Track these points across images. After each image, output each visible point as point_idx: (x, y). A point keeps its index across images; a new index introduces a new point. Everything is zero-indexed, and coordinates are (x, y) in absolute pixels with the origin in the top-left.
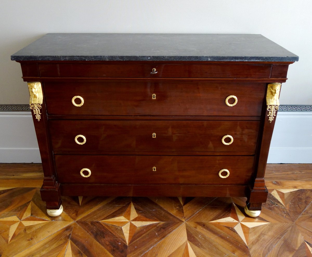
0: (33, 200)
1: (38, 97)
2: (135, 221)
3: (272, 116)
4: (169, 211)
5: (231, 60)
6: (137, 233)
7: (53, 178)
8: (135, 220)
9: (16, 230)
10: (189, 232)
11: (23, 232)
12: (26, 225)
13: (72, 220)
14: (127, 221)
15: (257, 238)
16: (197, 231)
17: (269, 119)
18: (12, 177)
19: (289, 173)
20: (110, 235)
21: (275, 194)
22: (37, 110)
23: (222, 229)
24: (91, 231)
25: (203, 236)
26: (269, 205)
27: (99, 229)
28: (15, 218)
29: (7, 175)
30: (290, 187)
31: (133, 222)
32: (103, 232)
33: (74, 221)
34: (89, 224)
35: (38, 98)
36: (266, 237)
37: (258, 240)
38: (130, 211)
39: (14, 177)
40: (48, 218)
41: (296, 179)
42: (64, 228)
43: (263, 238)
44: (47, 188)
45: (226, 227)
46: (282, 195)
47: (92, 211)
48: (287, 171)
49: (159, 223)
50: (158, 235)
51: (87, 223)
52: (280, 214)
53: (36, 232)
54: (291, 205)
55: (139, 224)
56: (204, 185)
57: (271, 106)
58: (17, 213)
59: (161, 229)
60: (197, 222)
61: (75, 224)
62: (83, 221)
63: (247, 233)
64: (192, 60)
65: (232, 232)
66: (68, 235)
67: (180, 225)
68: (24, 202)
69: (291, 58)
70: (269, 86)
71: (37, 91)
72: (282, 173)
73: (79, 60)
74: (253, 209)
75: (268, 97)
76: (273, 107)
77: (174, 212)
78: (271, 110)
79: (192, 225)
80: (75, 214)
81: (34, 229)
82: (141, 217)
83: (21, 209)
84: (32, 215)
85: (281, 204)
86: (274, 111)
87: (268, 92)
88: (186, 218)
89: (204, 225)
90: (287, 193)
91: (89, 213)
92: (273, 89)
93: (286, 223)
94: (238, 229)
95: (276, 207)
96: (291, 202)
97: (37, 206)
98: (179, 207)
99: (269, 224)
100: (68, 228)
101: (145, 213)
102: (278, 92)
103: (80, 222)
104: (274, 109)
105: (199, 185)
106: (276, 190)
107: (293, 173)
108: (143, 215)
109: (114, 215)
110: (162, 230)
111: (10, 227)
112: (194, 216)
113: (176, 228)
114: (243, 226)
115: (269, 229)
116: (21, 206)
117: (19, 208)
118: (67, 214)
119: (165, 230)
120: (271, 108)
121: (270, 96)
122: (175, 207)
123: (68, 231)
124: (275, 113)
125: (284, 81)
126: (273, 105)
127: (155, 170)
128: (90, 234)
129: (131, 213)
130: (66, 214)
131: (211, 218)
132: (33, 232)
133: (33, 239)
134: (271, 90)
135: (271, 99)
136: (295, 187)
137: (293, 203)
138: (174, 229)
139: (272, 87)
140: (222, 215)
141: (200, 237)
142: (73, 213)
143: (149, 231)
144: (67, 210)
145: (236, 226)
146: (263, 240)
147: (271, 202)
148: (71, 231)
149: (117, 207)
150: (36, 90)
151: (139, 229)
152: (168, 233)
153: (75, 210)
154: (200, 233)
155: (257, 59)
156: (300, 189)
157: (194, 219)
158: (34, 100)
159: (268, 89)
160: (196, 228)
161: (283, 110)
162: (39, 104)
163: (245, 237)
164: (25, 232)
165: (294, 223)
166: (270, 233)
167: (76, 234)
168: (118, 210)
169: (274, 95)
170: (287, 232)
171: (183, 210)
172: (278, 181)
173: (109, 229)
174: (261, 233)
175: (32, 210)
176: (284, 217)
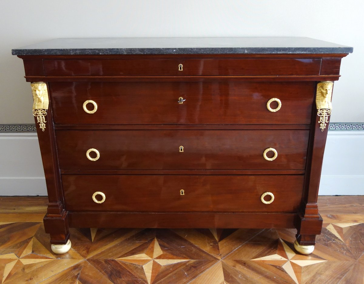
0: (36, 236)
1: (43, 101)
2: (159, 259)
3: (324, 123)
4: (201, 248)
5: (272, 52)
6: (162, 273)
7: (60, 204)
8: (160, 257)
9: (12, 269)
10: (226, 271)
11: (21, 271)
12: (24, 264)
13: (82, 257)
14: (150, 258)
15: (312, 278)
16: (236, 270)
17: (320, 126)
18: (13, 211)
19: (347, 205)
20: (128, 276)
21: (331, 228)
22: (41, 117)
23: (267, 268)
24: (105, 270)
25: (244, 276)
26: (324, 240)
27: (114, 268)
28: (12, 256)
29: (6, 209)
30: (348, 221)
31: (157, 261)
32: (119, 272)
33: (84, 259)
34: (102, 263)
35: (42, 103)
36: (323, 277)
37: (312, 280)
38: (153, 248)
39: (15, 210)
40: (52, 256)
41: (356, 212)
42: (72, 267)
43: (319, 278)
44: (52, 217)
45: (272, 265)
46: (340, 230)
47: (106, 248)
48: (344, 204)
49: (188, 261)
50: (188, 275)
51: (100, 262)
52: (338, 250)
53: (36, 271)
54: (351, 241)
55: (164, 263)
56: (243, 213)
57: (322, 111)
58: (16, 249)
59: (191, 268)
60: (236, 260)
61: (85, 262)
62: (95, 258)
63: (299, 272)
64: (225, 52)
65: (280, 271)
66: (76, 275)
67: (215, 263)
68: (24, 238)
69: (344, 49)
70: (319, 86)
71: (42, 94)
72: (339, 206)
73: (91, 54)
74: (304, 243)
75: (317, 99)
76: (325, 111)
77: (207, 249)
78: (322, 115)
79: (230, 263)
80: (85, 251)
81: (35, 268)
82: (167, 255)
83: (20, 246)
84: (33, 252)
85: (339, 240)
86: (326, 117)
87: (318, 93)
88: (222, 256)
89: (244, 264)
90: (345, 227)
91: (103, 250)
92: (323, 89)
93: (347, 262)
94: (288, 268)
95: (334, 243)
96: (351, 237)
97: (40, 242)
98: (213, 243)
99: (325, 262)
100: (76, 267)
101: (171, 251)
102: (329, 92)
103: (92, 260)
104: (326, 114)
105: (237, 213)
106: (332, 225)
107: (352, 206)
108: (169, 252)
109: (133, 253)
110: (193, 269)
111: (6, 266)
112: (232, 254)
113: (210, 267)
114: (293, 265)
115: (326, 268)
116: (20, 243)
117: (18, 245)
118: (77, 252)
119: (197, 270)
120: (323, 112)
121: (321, 98)
122: (209, 243)
123: (76, 270)
124: (327, 119)
125: (337, 79)
126: (325, 109)
127: (184, 194)
128: (103, 273)
129: (154, 250)
130: (75, 251)
131: (254, 255)
132: (34, 271)
133: (33, 279)
134: (321, 91)
135: (322, 101)
136: (355, 221)
137: (353, 238)
138: (208, 268)
139: (322, 86)
140: (266, 252)
141: (240, 277)
142: (83, 250)
143: (177, 271)
144: (77, 247)
145: (285, 264)
146: (319, 280)
147: (327, 237)
148: (80, 270)
149: (138, 244)
150: (41, 92)
151: (164, 268)
152: (200, 273)
153: (86, 246)
154: (240, 273)
155: (303, 51)
156: (362, 223)
157: (232, 257)
158: (38, 105)
159: (317, 90)
160: (234, 266)
161: (335, 129)
162: (44, 110)
163: (297, 277)
164: (23, 272)
165: (357, 261)
166: (328, 273)
167: (87, 273)
168: (138, 247)
169: (325, 96)
170: (348, 271)
171: (218, 246)
172: (334, 214)
173: (126, 268)
174: (317, 272)
175: (34, 247)
176: (344, 254)
